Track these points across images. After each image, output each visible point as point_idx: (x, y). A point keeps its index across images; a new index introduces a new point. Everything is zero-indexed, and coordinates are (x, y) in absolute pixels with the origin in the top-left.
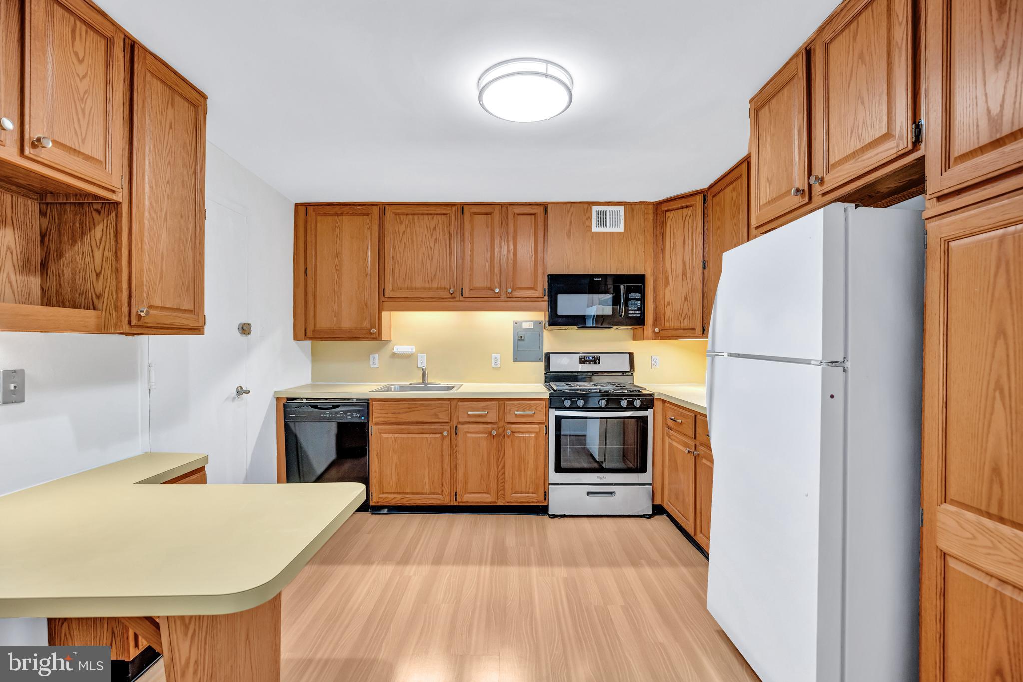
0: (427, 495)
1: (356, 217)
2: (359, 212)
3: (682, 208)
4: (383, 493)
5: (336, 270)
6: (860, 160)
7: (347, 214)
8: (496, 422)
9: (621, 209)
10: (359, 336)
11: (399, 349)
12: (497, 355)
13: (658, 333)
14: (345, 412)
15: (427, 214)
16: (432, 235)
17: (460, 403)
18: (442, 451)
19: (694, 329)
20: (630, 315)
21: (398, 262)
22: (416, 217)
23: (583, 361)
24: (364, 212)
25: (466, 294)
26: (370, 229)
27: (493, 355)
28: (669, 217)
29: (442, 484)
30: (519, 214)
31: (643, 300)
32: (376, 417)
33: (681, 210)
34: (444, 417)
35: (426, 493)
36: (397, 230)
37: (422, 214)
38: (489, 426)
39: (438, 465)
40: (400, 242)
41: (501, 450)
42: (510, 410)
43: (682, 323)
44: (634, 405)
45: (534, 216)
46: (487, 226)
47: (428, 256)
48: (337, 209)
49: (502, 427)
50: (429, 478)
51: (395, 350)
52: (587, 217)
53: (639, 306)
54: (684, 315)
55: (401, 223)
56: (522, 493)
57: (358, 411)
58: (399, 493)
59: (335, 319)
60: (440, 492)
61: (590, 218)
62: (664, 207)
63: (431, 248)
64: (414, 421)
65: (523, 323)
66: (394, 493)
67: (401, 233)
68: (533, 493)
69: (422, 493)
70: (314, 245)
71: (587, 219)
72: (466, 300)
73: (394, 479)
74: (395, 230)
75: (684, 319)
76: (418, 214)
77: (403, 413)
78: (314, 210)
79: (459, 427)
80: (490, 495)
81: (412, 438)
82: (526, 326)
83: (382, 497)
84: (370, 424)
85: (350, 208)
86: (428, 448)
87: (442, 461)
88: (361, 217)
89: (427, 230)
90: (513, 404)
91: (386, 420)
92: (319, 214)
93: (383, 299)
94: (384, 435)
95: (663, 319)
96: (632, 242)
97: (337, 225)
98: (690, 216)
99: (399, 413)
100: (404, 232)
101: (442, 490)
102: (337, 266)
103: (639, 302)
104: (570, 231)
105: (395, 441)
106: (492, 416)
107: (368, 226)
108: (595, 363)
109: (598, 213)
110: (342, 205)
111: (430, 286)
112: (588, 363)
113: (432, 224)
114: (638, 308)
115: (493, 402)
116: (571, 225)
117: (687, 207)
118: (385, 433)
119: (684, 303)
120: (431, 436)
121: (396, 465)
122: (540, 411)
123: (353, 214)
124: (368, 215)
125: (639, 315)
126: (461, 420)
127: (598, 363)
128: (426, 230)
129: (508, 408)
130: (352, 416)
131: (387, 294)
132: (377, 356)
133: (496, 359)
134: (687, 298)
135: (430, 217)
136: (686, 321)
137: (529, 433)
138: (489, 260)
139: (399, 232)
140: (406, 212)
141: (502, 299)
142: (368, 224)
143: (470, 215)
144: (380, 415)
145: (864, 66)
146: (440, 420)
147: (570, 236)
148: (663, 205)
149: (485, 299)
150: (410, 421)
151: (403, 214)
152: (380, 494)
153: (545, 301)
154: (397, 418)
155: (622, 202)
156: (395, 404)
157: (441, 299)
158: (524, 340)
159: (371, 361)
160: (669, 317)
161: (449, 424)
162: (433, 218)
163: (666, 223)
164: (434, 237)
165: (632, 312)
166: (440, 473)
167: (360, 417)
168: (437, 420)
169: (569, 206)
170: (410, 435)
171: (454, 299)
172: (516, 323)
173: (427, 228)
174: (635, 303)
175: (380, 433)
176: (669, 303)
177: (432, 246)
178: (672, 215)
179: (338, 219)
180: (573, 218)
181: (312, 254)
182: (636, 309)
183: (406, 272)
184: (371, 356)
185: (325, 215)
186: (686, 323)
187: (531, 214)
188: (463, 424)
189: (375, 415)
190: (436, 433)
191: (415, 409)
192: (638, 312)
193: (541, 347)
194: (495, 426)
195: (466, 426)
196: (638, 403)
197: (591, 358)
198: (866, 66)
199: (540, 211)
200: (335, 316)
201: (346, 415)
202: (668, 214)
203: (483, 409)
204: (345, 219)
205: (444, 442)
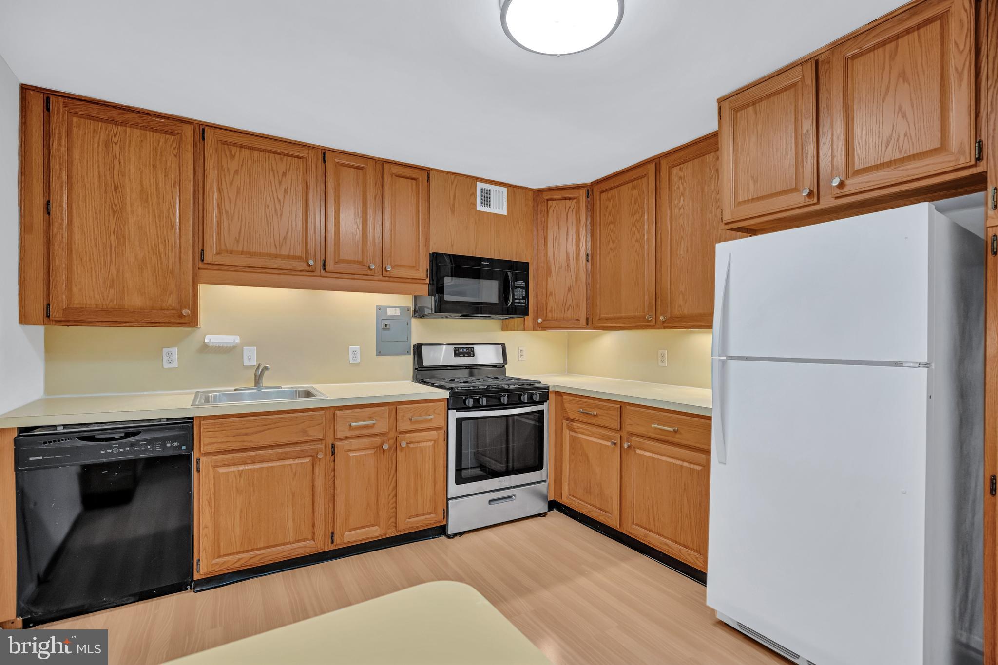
0: (292, 545)
1: (151, 134)
2: (158, 128)
3: (565, 199)
4: (219, 557)
5: (114, 212)
6: (900, 168)
7: (135, 125)
8: (385, 433)
9: (504, 190)
10: (157, 320)
11: (212, 339)
12: (357, 348)
13: (540, 323)
14: (151, 442)
15: (273, 152)
16: (280, 183)
17: (338, 413)
18: (313, 480)
19: (578, 320)
20: (515, 304)
21: (227, 212)
22: (256, 152)
23: (458, 353)
24: (167, 128)
25: (330, 266)
26: (179, 156)
27: (352, 348)
28: (551, 206)
29: (313, 526)
30: (398, 176)
31: (527, 288)
32: (207, 445)
33: (564, 201)
34: (316, 433)
35: (290, 543)
36: (225, 166)
37: (265, 151)
38: (378, 440)
39: (308, 500)
40: (231, 183)
41: (391, 467)
42: (404, 416)
43: (565, 314)
44: (533, 400)
45: (415, 181)
46: (358, 183)
47: (276, 211)
48: (114, 113)
49: (393, 439)
50: (294, 520)
51: (206, 341)
52: (471, 192)
53: (524, 295)
54: (567, 305)
55: (232, 157)
56: (417, 516)
57: (173, 439)
58: (247, 551)
59: (112, 291)
60: (310, 537)
61: (474, 194)
62: (546, 196)
63: (279, 201)
64: (272, 443)
65: (388, 309)
66: (238, 553)
67: (232, 172)
68: (430, 513)
69: (284, 544)
70: (65, 165)
71: (471, 195)
72: (329, 275)
73: (238, 530)
74: (222, 166)
75: (568, 309)
76: (259, 150)
77: (253, 433)
78: (65, 105)
79: (337, 443)
80: (380, 527)
81: (268, 468)
82: (391, 312)
83: (217, 564)
84: (195, 455)
85: (140, 117)
86: (293, 479)
87: (313, 495)
88: (162, 136)
89: (274, 173)
90: (407, 408)
91: (224, 447)
92: (76, 113)
93: (201, 265)
94: (222, 470)
95: (545, 309)
96: (514, 227)
97: (115, 140)
98: (573, 208)
99: (246, 434)
100: (236, 172)
101: (314, 533)
102: (116, 205)
103: (524, 291)
104: (453, 205)
105: (240, 476)
106: (382, 425)
107: (175, 152)
108: (470, 356)
109: (483, 190)
110: (124, 109)
111: (278, 253)
112: (462, 355)
113: (282, 167)
114: (523, 297)
115: (383, 408)
116: (454, 199)
117: (570, 199)
118: (224, 466)
119: (568, 294)
120: (297, 461)
121: (241, 511)
122: (439, 414)
123: (144, 128)
124: (173, 134)
125: (524, 305)
126: (340, 435)
127: (472, 355)
128: (272, 174)
129: (401, 414)
130: (163, 446)
131: (208, 258)
132: (175, 350)
133: (354, 352)
134: (571, 290)
135: (277, 157)
136: (569, 312)
137: (426, 441)
138: (361, 228)
139: (228, 169)
140: (240, 143)
141: (375, 278)
142: (174, 149)
143: (336, 165)
144: (214, 440)
145: (906, 84)
146: (311, 438)
147: (454, 211)
148: (545, 193)
149: (355, 276)
150: (265, 444)
151: (235, 145)
152: (214, 558)
153: (426, 283)
154: (244, 441)
155: (505, 184)
156: (241, 421)
157: (294, 271)
158: (389, 329)
159: (165, 358)
160: (552, 308)
161: (323, 442)
162: (282, 159)
163: (548, 212)
164: (284, 186)
165: (517, 301)
166: (311, 510)
167: (179, 447)
168: (306, 438)
169: (453, 177)
170: (265, 465)
171: (313, 274)
172: (379, 309)
173: (273, 170)
174: (520, 292)
175: (214, 467)
176: (551, 294)
177: (281, 197)
178: (554, 205)
179: (116, 129)
180: (456, 191)
181: (61, 177)
182: (521, 298)
183: (240, 230)
184: (165, 350)
185: (89, 117)
186: (569, 314)
187: (412, 179)
188: (342, 439)
189: (205, 440)
190: (305, 457)
191: (273, 426)
192: (522, 301)
193: (408, 338)
194: (385, 438)
195: (347, 442)
196: (537, 398)
197: (465, 350)
198: (909, 84)
199: (422, 176)
200: (112, 286)
201: (153, 446)
202: (550, 203)
203: (370, 418)
204: (132, 133)
205: (317, 467)
